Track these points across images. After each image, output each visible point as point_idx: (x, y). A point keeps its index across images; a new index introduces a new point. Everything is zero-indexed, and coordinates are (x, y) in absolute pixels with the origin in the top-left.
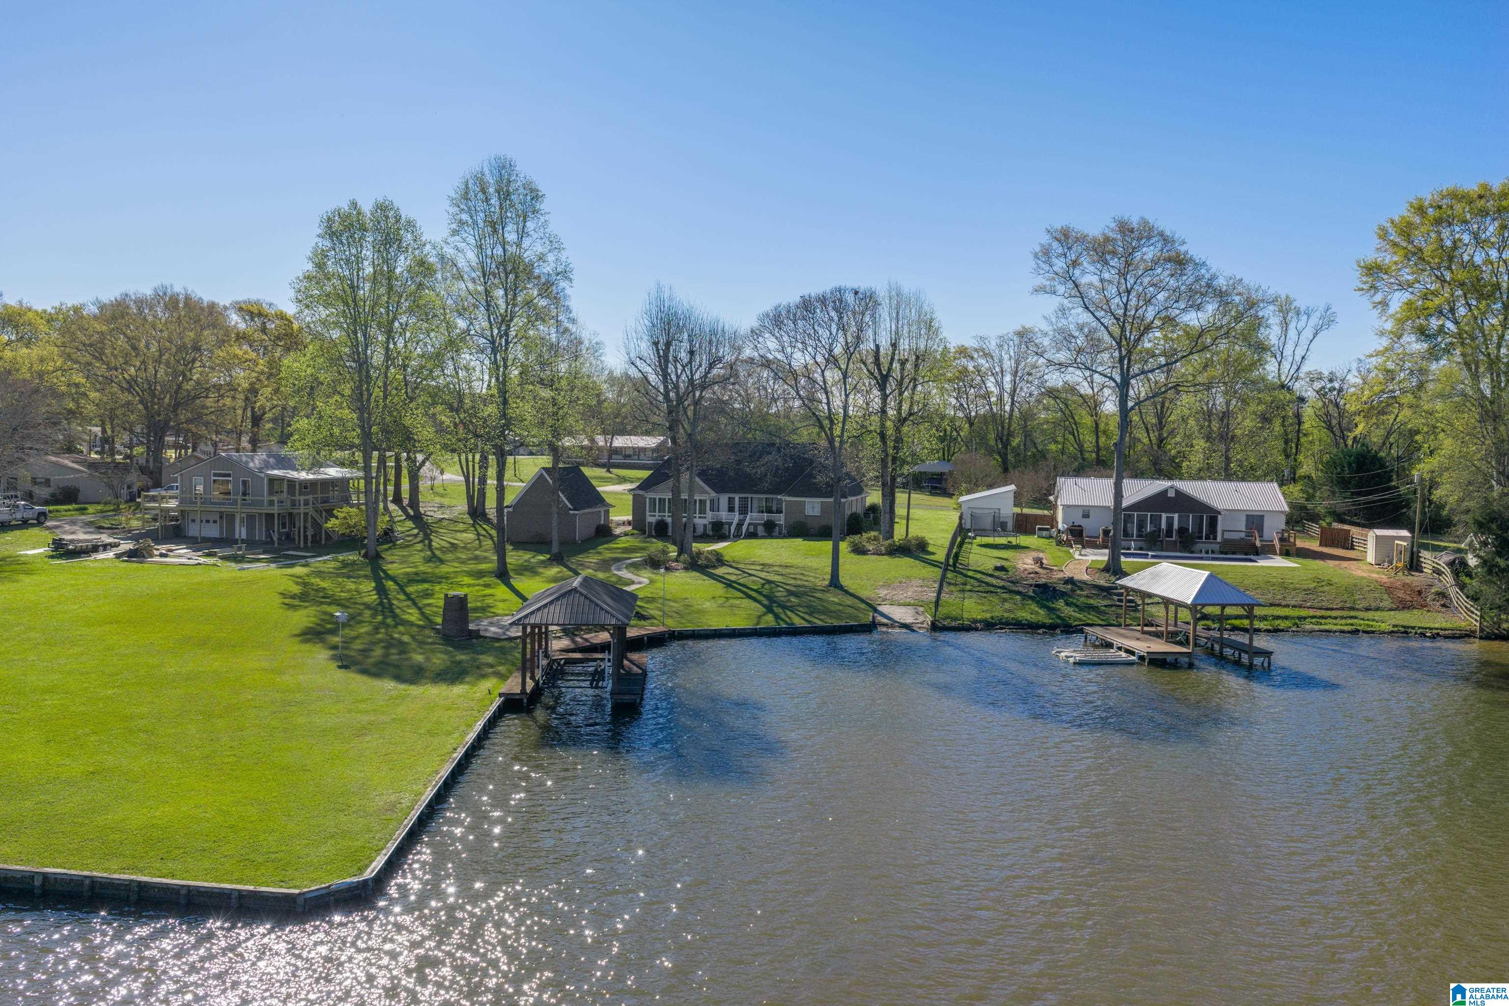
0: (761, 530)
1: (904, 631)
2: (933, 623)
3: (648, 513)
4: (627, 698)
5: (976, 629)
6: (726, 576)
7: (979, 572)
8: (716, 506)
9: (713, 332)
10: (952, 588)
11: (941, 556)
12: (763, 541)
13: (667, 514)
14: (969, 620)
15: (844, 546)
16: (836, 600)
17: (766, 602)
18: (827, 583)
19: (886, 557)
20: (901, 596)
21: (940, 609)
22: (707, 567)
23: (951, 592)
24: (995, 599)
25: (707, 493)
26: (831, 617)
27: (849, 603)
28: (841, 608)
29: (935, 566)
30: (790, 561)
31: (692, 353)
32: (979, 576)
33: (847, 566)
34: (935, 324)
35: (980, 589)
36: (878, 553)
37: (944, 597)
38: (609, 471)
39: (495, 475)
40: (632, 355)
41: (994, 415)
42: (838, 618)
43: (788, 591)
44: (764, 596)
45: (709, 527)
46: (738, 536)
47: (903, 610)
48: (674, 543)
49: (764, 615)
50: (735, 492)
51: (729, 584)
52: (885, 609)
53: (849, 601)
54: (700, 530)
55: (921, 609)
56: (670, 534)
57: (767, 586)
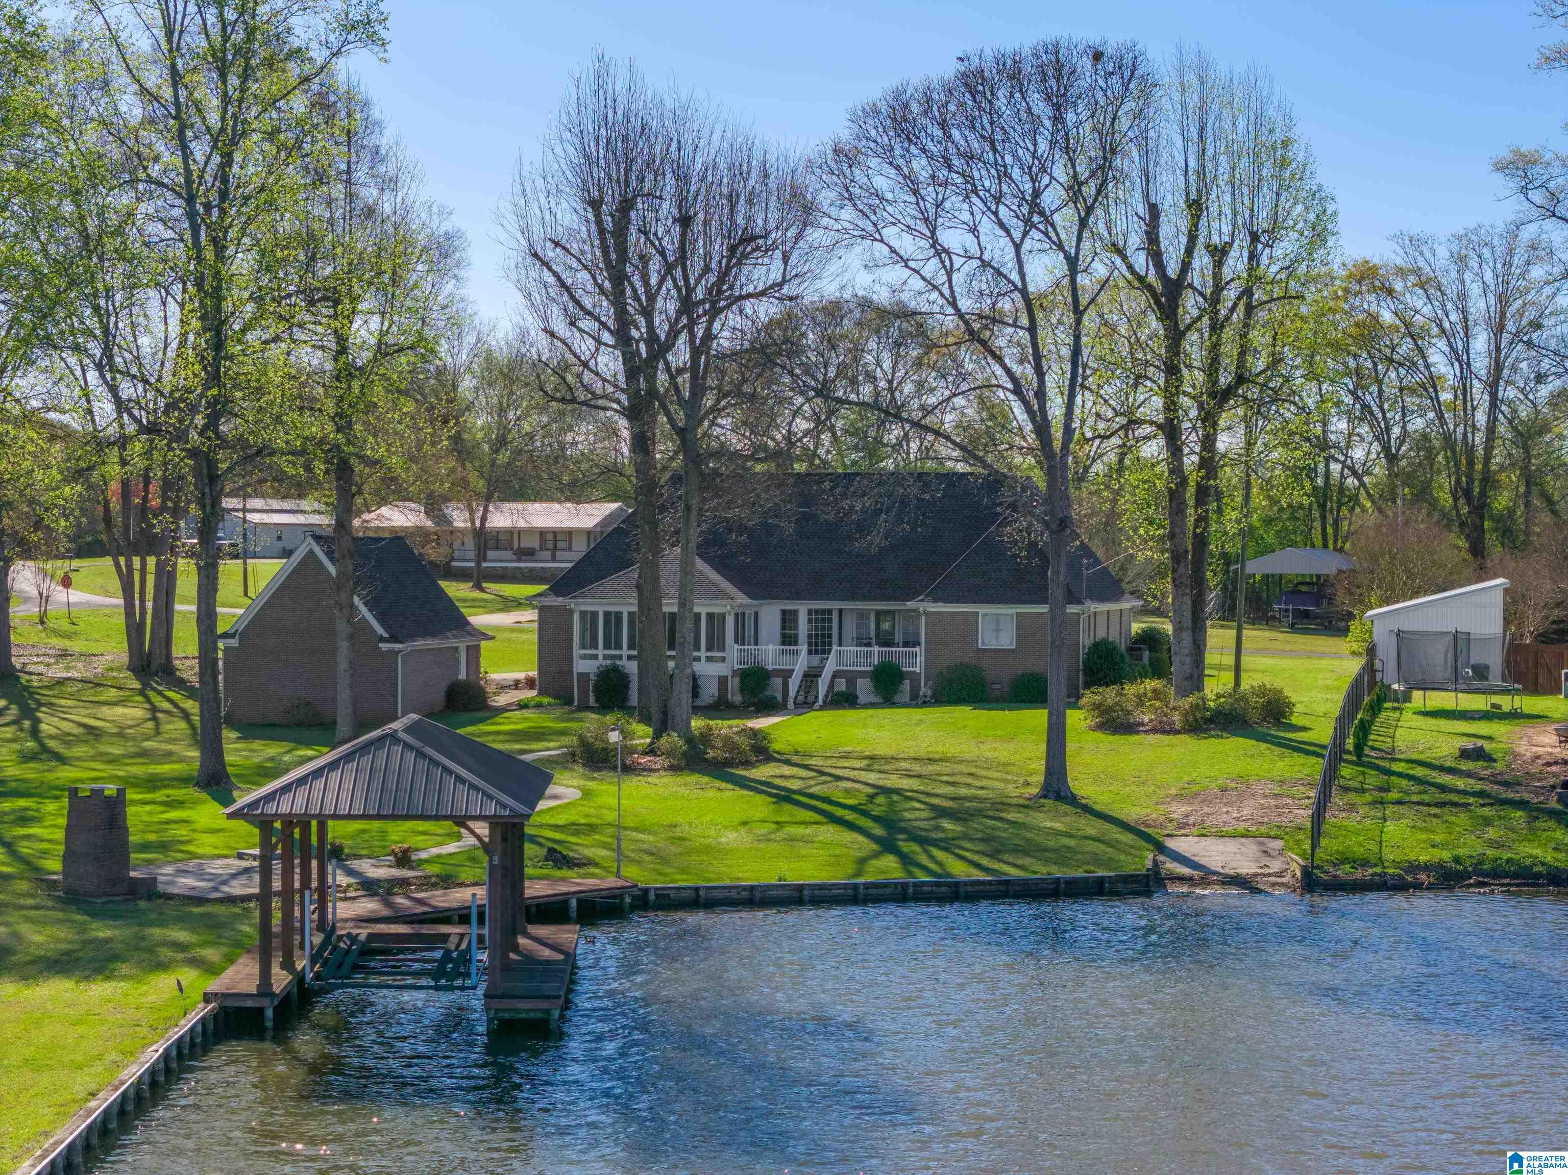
0: (864, 687)
1: (1234, 891)
2: (1307, 873)
3: (577, 651)
4: (526, 1008)
5: (1417, 886)
6: (778, 782)
7: (1421, 763)
8: (749, 632)
9: (739, 172)
10: (1352, 797)
11: (1323, 733)
12: (870, 712)
13: (625, 652)
14: (1396, 864)
15: (1076, 719)
16: (1058, 826)
17: (879, 831)
18: (1035, 791)
19: (1184, 737)
20: (1222, 816)
21: (1324, 842)
22: (729, 763)
23: (1351, 808)
24: (1462, 819)
25: (724, 595)
26: (1046, 861)
27: (1091, 831)
28: (1072, 842)
29: (1308, 753)
30: (939, 749)
31: (685, 221)
32: (1419, 772)
33: (1087, 758)
34: (1298, 153)
35: (1426, 798)
36: (1163, 729)
37: (1334, 818)
38: (478, 587)
39: (194, 593)
40: (537, 233)
41: (1448, 439)
42: (1061, 862)
43: (933, 807)
44: (876, 819)
45: (734, 684)
46: (805, 704)
47: (1231, 846)
48: (645, 719)
49: (875, 855)
50: (796, 596)
51: (785, 797)
52: (1183, 845)
53: (1091, 827)
54: (710, 692)
55: (1278, 844)
56: (634, 700)
57: (881, 799)
